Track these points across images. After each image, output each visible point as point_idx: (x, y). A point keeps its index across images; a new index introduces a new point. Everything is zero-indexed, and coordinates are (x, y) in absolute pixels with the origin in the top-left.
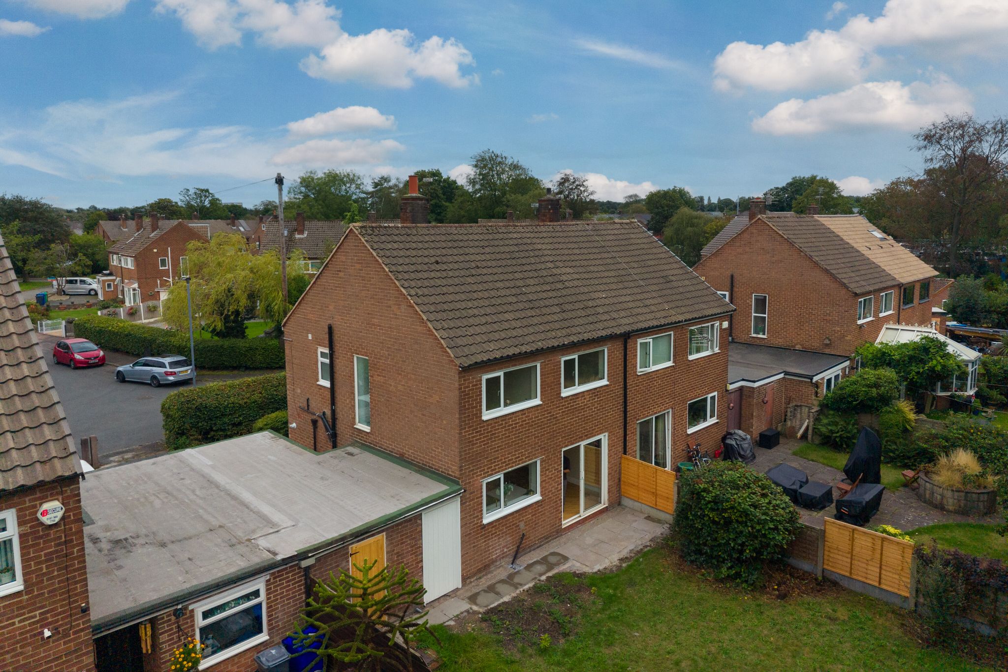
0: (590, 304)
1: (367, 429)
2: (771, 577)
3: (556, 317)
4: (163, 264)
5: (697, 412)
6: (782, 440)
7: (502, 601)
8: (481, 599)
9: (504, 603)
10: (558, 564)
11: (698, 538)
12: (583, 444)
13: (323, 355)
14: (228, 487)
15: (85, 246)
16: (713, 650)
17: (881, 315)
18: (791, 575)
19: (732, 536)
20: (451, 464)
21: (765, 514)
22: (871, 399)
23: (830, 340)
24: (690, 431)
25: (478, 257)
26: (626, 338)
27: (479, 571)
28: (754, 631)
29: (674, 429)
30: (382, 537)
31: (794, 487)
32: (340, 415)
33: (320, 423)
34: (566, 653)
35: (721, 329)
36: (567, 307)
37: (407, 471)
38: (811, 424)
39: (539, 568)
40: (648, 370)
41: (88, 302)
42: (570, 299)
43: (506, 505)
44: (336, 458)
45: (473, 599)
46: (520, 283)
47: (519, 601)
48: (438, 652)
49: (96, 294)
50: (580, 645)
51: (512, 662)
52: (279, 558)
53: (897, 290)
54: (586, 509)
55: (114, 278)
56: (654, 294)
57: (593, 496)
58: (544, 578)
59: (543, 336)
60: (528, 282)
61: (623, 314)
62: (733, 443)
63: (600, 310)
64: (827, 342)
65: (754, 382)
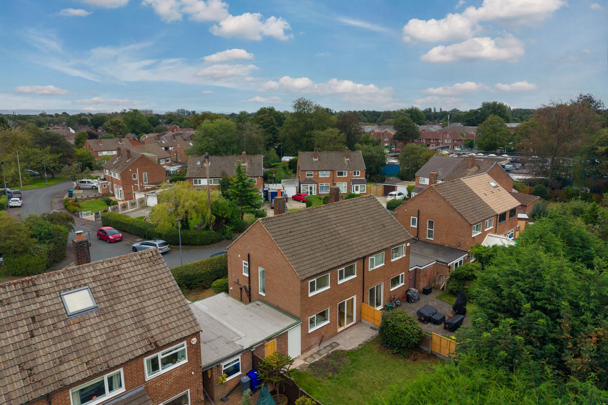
0: (350, 244)
1: (264, 295)
2: (412, 353)
3: (336, 252)
4: (135, 177)
5: (395, 281)
6: (433, 290)
7: (315, 360)
8: (308, 360)
9: (316, 361)
10: (336, 347)
11: (387, 338)
12: (346, 300)
13: (245, 264)
14: (218, 320)
15: (81, 156)
16: (387, 378)
17: (486, 230)
18: (420, 352)
19: (398, 339)
20: (297, 311)
21: (410, 332)
22: (469, 276)
23: (460, 244)
24: (391, 290)
25: (306, 227)
26: (364, 258)
27: (307, 349)
28: (401, 372)
29: (384, 290)
30: (275, 340)
31: (430, 316)
32: (252, 288)
33: (243, 289)
34: (337, 379)
35: (406, 246)
36: (341, 247)
37: (281, 313)
38: (446, 284)
39: (329, 348)
40: (373, 269)
41: (96, 196)
42: (342, 242)
43: (317, 325)
44: (253, 306)
45: (305, 359)
46: (322, 237)
47: (322, 361)
48: (295, 378)
49: (97, 189)
50: (342, 376)
51: (320, 382)
52: (245, 348)
53: (495, 217)
54: (347, 324)
55: (107, 182)
56: (377, 235)
57: (350, 318)
58: (330, 352)
59: (331, 262)
60: (326, 236)
61: (363, 247)
62: (410, 294)
63: (354, 246)
64: (458, 244)
65: (421, 267)
